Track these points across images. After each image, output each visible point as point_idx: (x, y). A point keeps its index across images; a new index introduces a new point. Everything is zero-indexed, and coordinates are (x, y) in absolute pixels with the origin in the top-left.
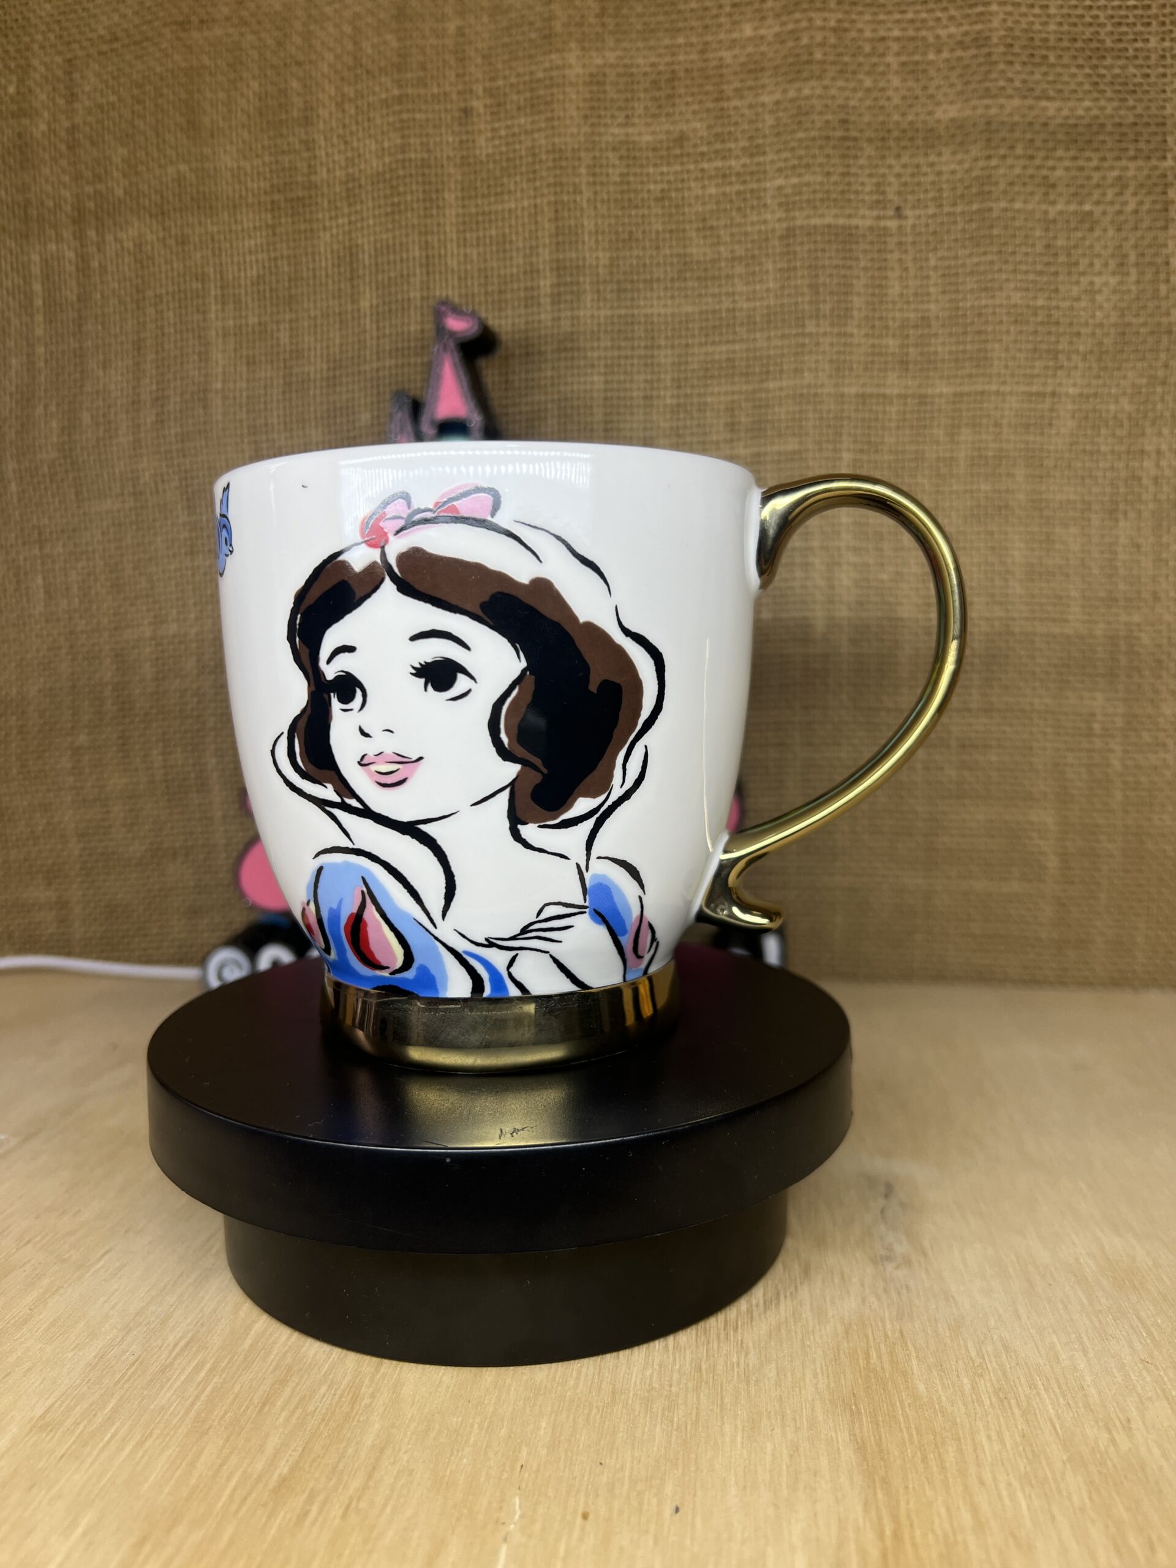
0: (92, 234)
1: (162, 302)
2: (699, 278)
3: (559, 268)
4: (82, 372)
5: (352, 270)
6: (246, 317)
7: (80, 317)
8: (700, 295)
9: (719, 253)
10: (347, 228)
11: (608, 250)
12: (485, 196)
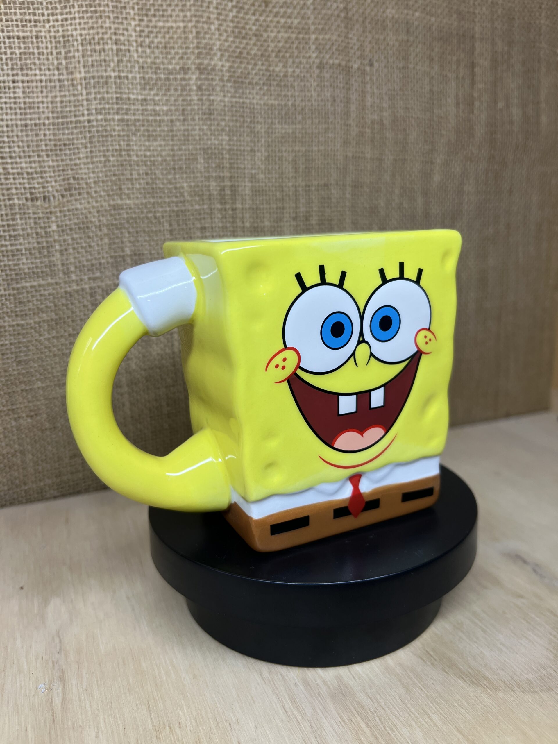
2: (277, 85)
3: (200, 69)
8: (278, 95)
9: (287, 72)
11: (228, 61)
12: (154, 16)
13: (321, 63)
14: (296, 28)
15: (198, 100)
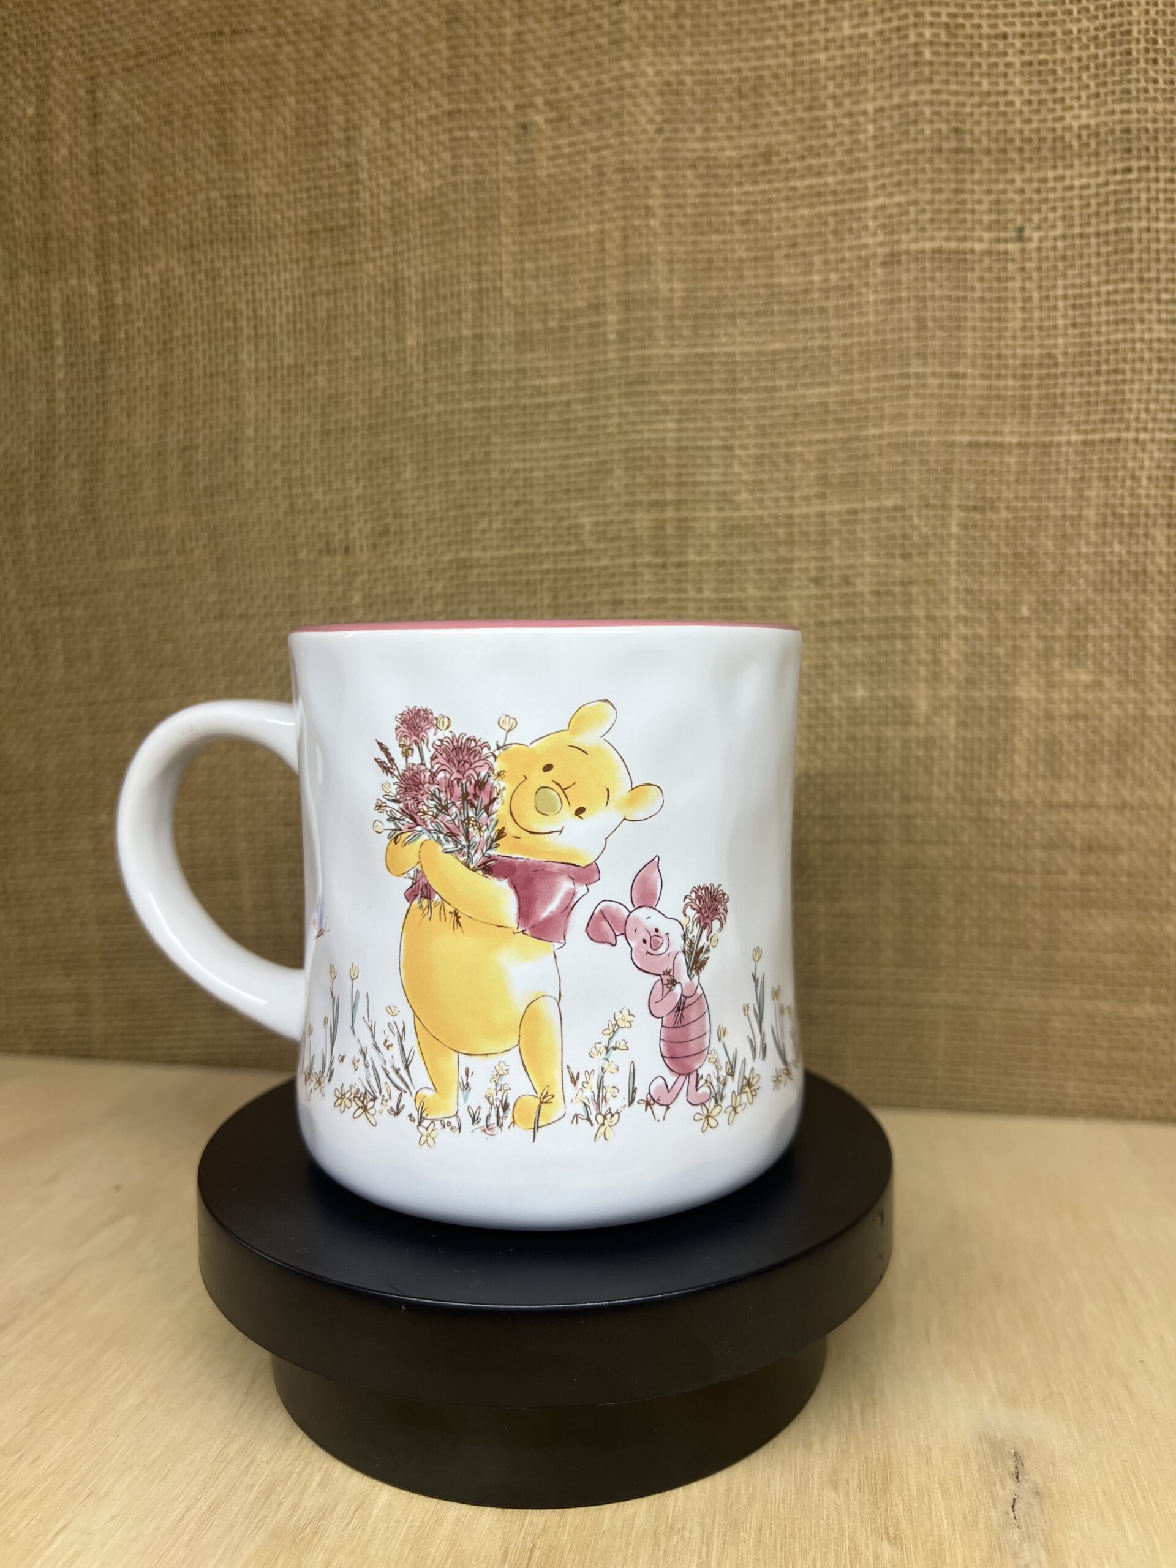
0: (115, 267)
1: (190, 343)
2: (789, 312)
3: (627, 303)
4: (105, 420)
5: (397, 306)
6: (282, 359)
7: (103, 361)
8: (789, 331)
9: (812, 282)
10: (392, 260)
11: (683, 280)
12: (546, 221)
13: (892, 254)
14: (835, 193)
15: (621, 359)
